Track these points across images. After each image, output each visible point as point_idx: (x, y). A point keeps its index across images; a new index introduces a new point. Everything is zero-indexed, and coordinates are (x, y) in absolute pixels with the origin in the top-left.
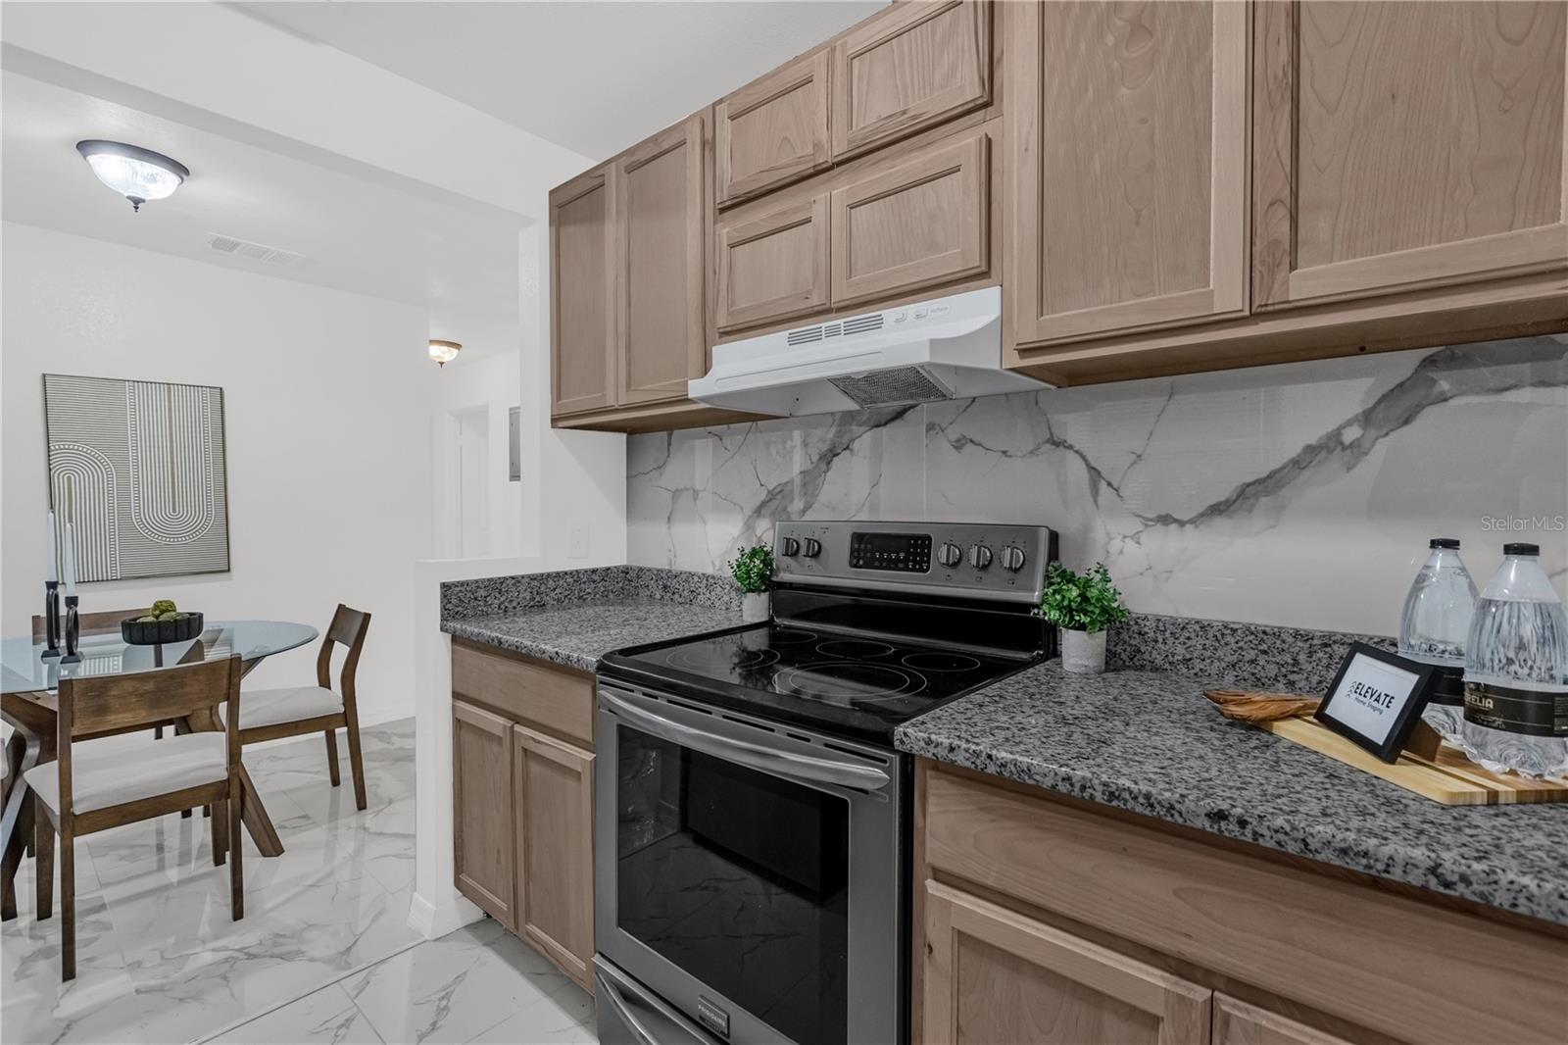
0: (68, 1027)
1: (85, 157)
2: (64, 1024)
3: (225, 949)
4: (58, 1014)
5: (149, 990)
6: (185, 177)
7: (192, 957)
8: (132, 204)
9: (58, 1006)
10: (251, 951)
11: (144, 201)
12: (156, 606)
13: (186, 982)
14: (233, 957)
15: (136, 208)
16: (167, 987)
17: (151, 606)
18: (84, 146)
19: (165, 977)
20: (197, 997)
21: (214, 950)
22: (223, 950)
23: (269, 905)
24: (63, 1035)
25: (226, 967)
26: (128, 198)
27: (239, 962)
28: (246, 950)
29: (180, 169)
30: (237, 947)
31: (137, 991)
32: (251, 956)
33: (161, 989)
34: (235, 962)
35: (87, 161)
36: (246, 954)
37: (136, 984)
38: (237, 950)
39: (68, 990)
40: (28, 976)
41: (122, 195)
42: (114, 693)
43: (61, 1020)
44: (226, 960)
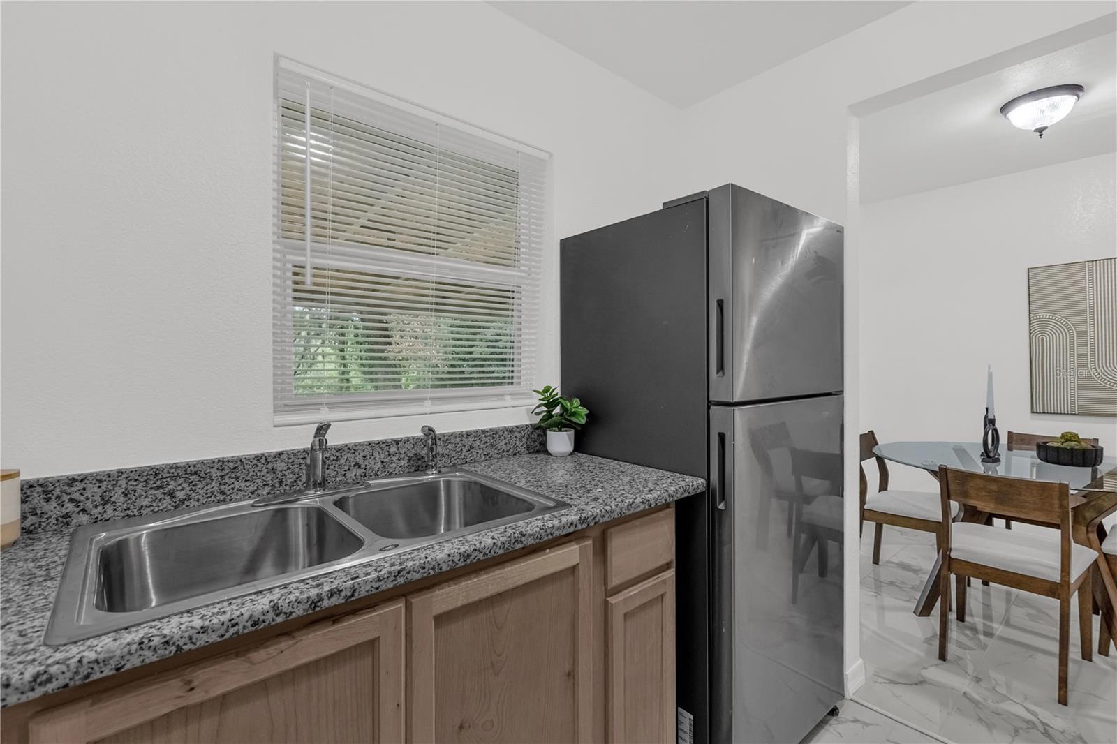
0: (921, 682)
1: (1005, 116)
2: (921, 679)
3: (1035, 714)
4: (925, 673)
5: (971, 699)
6: (1081, 94)
7: (1011, 702)
8: (1038, 133)
9: (926, 669)
10: (1050, 731)
11: (1046, 128)
12: (1063, 436)
13: (993, 712)
14: (1034, 724)
15: (1041, 135)
16: (980, 706)
17: (1059, 435)
18: (1005, 109)
19: (985, 699)
20: (990, 727)
21: (1027, 709)
22: (1032, 714)
23: (1095, 713)
24: (916, 684)
25: (1024, 726)
26: (1035, 131)
27: (1035, 730)
28: (1047, 727)
29: (1075, 89)
30: (1042, 720)
31: (965, 693)
32: (1046, 734)
33: (976, 704)
34: (1033, 728)
35: (1008, 119)
36: (1045, 730)
37: (968, 690)
38: (1041, 722)
39: (937, 665)
40: (930, 644)
41: (1031, 130)
42: (971, 484)
43: (922, 676)
44: (1028, 722)
